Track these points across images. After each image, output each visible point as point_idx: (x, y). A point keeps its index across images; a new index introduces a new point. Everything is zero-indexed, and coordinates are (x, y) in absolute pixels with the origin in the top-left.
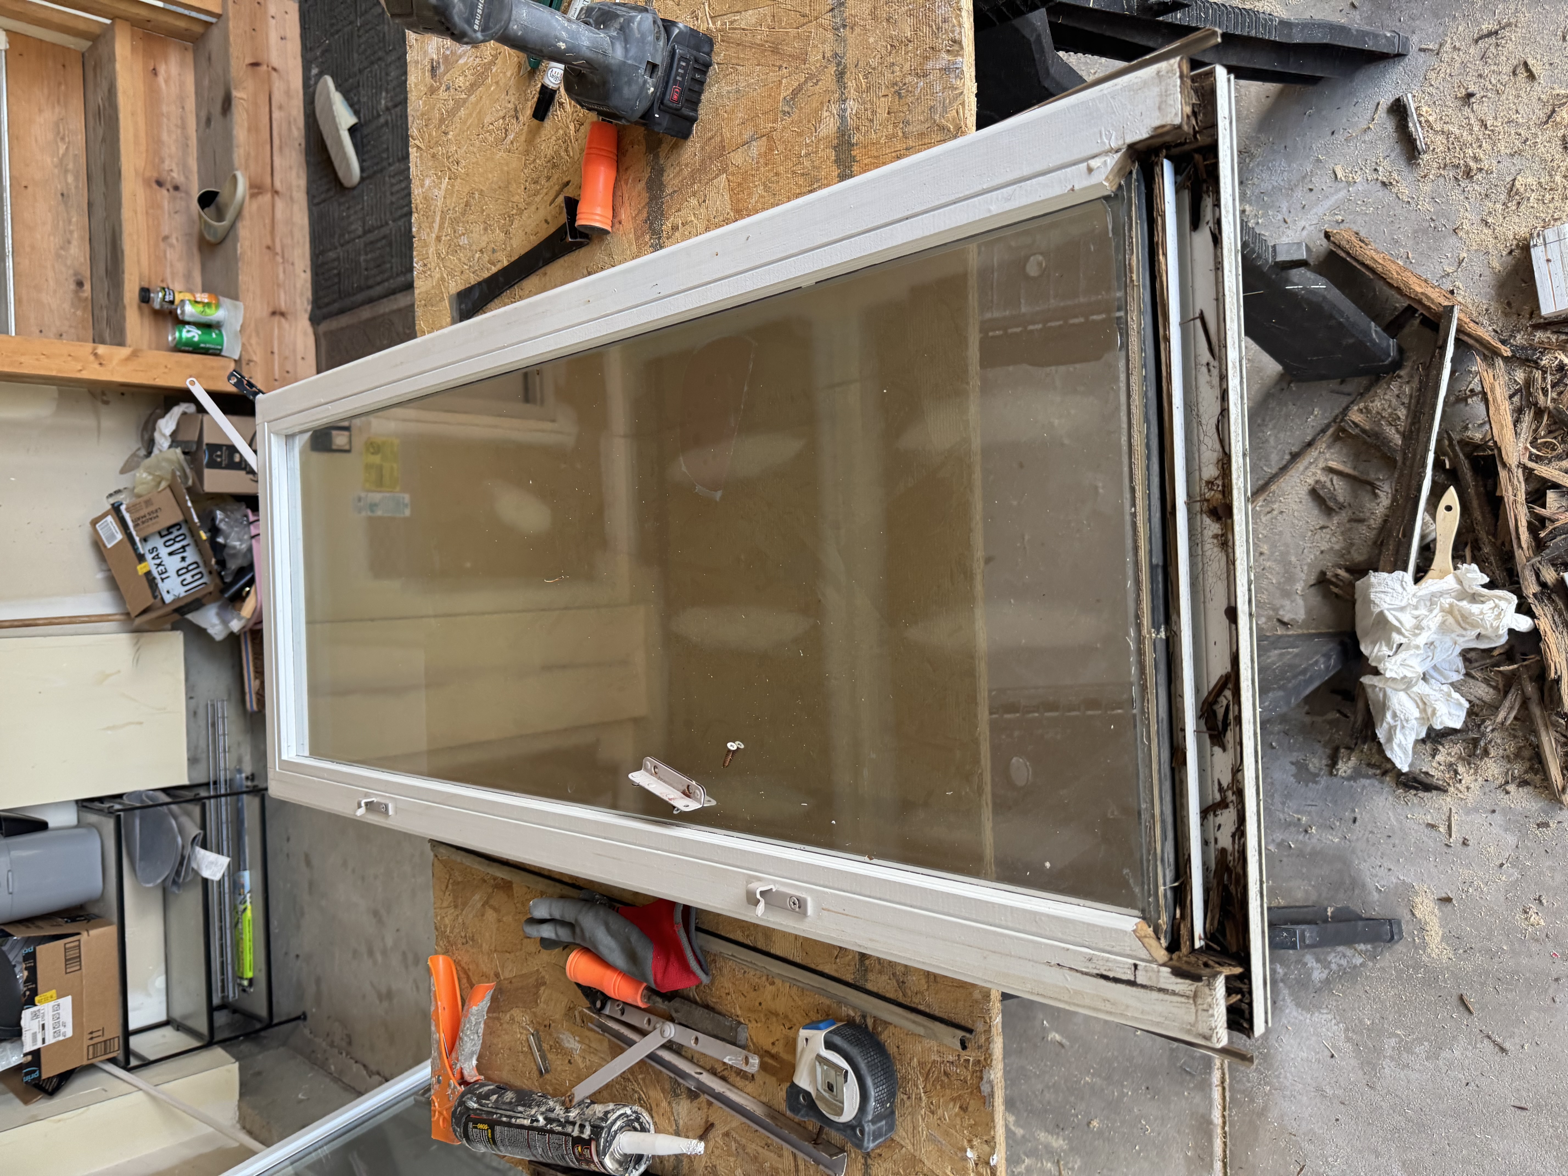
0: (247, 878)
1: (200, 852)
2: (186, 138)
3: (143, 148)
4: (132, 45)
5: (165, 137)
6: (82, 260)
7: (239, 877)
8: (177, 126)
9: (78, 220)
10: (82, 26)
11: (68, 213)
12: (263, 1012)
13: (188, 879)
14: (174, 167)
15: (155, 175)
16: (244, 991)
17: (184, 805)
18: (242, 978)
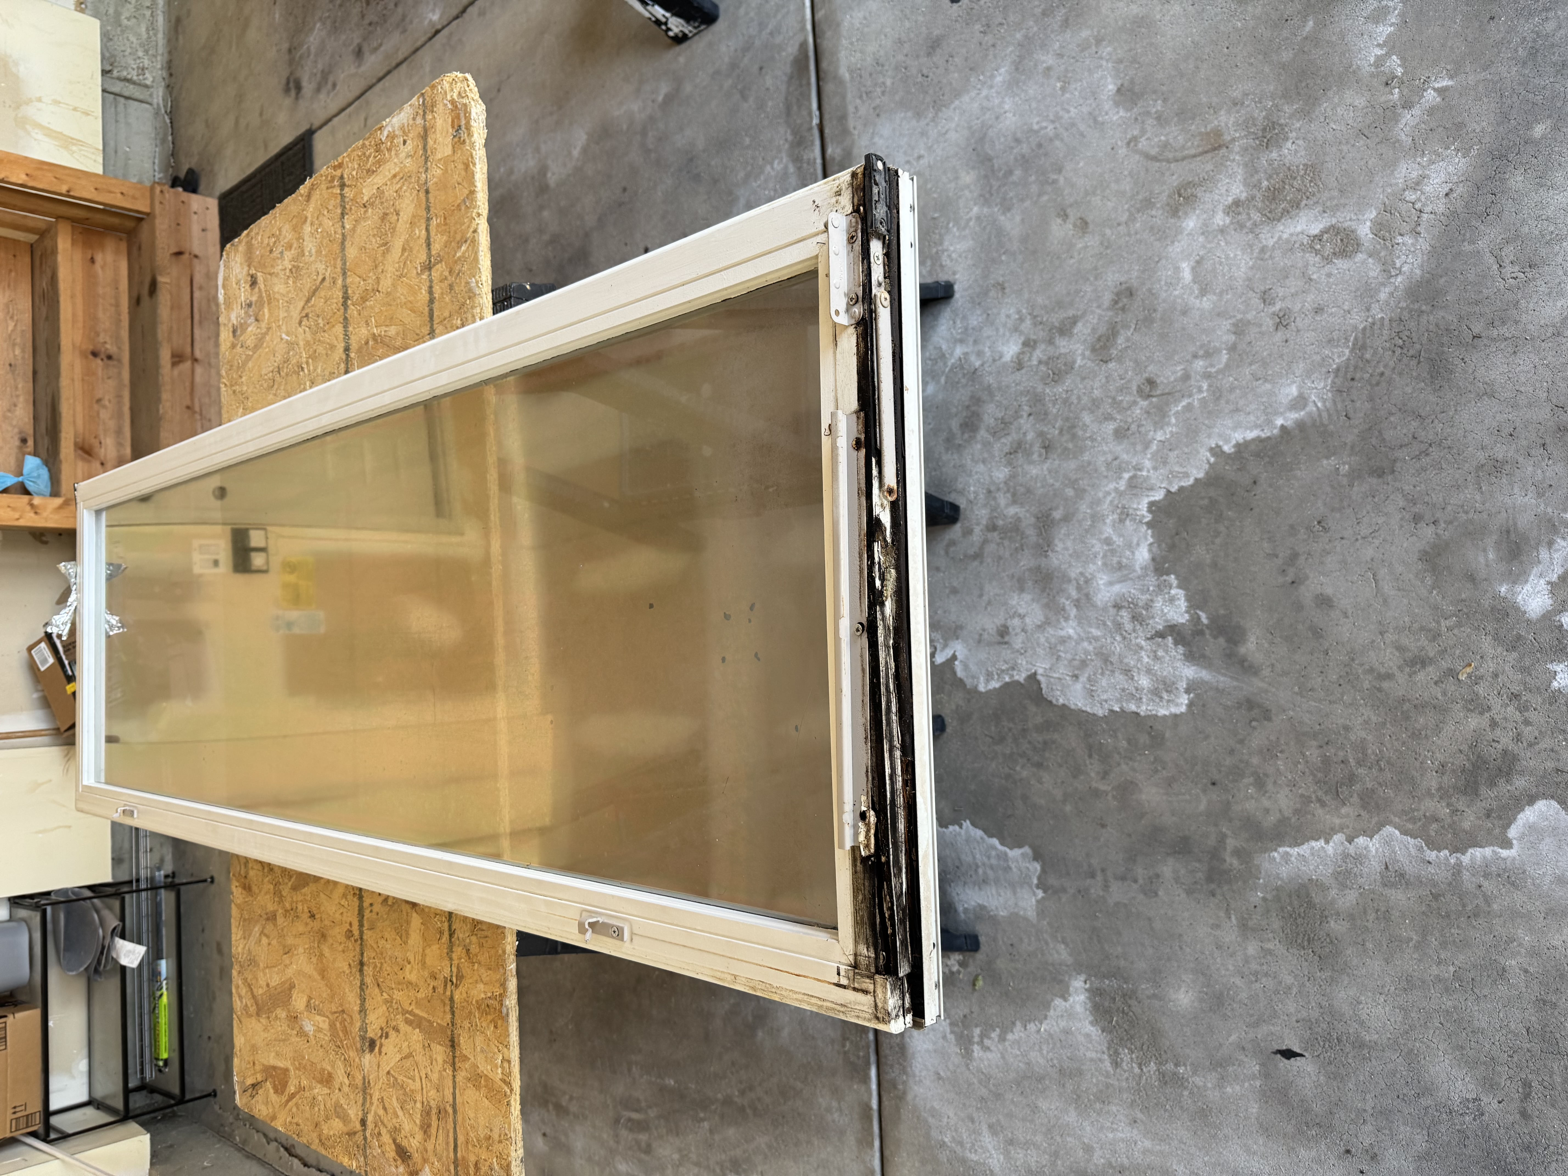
0: (164, 966)
1: (120, 943)
2: (119, 314)
3: (80, 325)
4: (73, 239)
5: (100, 315)
6: (26, 420)
7: (157, 965)
8: (111, 305)
9: (24, 385)
10: (31, 224)
11: (15, 380)
12: (176, 1090)
13: (108, 968)
14: (108, 339)
15: (91, 347)
16: (160, 1071)
17: (107, 900)
18: (157, 1059)
